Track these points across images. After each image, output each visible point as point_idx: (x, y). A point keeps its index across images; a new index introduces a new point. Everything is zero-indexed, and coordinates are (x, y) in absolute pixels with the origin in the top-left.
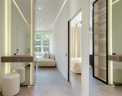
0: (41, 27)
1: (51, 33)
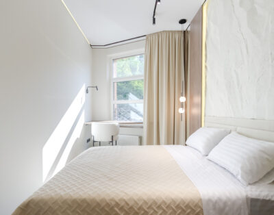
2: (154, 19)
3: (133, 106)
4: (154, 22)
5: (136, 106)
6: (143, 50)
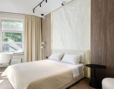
2: (34, 11)
3: (11, 45)
4: (34, 12)
5: (12, 45)
6: (23, 20)
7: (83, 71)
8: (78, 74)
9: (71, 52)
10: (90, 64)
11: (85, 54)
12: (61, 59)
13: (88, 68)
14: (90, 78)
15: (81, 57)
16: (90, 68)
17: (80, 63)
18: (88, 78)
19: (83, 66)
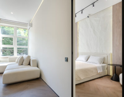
0: (12, 13)
1: (31, 28)
7: (106, 70)
8: (102, 71)
9: (95, 55)
10: (112, 64)
11: (108, 56)
12: (87, 60)
13: (111, 66)
14: (112, 75)
15: (104, 58)
16: (112, 66)
17: (103, 63)
18: (111, 76)
19: (106, 66)
